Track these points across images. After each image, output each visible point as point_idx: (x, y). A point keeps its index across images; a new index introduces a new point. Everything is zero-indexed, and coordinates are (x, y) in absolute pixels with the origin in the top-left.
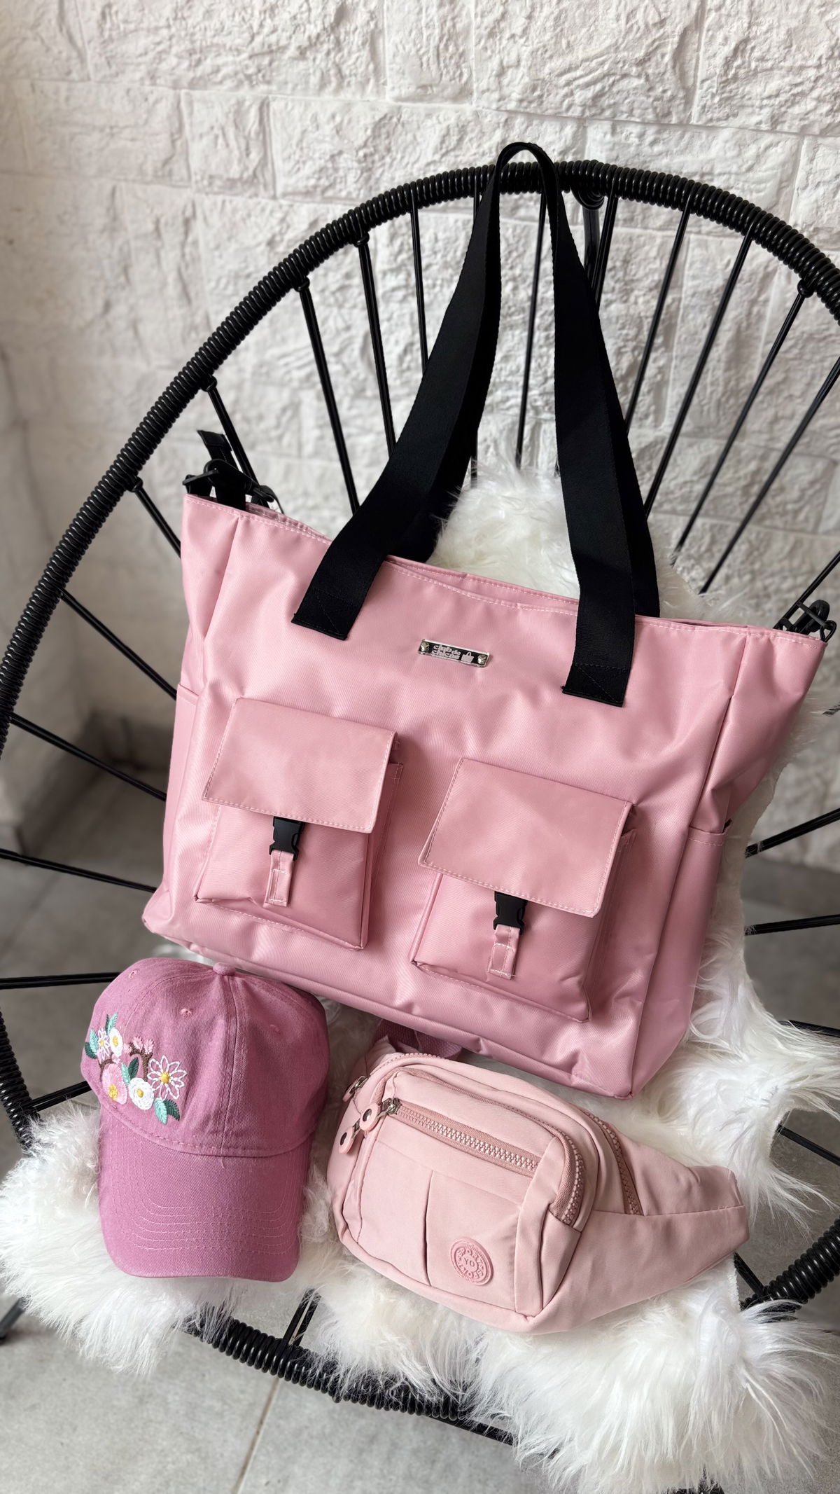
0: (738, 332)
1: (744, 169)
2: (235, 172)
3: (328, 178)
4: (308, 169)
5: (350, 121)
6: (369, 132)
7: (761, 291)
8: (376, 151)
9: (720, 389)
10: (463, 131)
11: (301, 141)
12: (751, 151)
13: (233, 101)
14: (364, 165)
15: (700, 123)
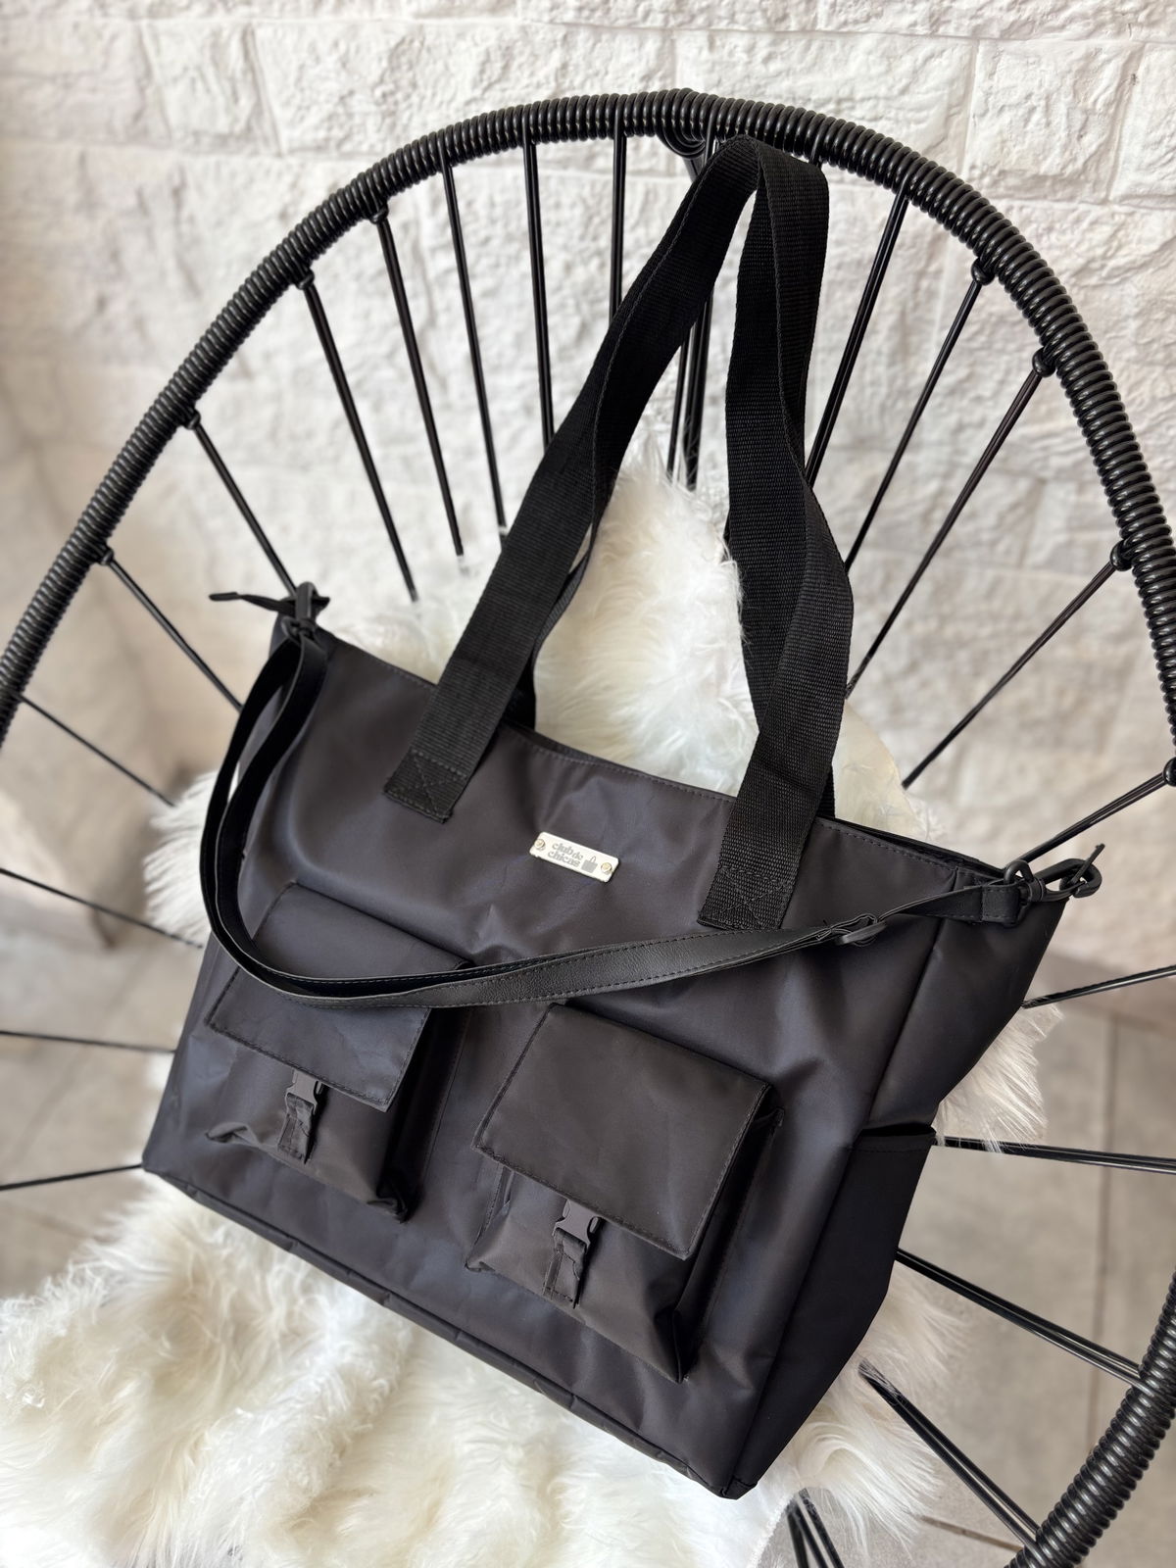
0: (903, 314)
1: (895, 92)
2: (222, 125)
3: (341, 126)
4: (314, 117)
5: (357, 51)
6: (385, 64)
7: (931, 257)
8: (398, 88)
9: (884, 390)
10: (508, 54)
11: (299, 80)
12: (906, 65)
13: (207, 32)
14: (384, 107)
15: (830, 28)
